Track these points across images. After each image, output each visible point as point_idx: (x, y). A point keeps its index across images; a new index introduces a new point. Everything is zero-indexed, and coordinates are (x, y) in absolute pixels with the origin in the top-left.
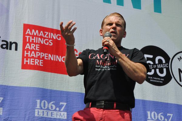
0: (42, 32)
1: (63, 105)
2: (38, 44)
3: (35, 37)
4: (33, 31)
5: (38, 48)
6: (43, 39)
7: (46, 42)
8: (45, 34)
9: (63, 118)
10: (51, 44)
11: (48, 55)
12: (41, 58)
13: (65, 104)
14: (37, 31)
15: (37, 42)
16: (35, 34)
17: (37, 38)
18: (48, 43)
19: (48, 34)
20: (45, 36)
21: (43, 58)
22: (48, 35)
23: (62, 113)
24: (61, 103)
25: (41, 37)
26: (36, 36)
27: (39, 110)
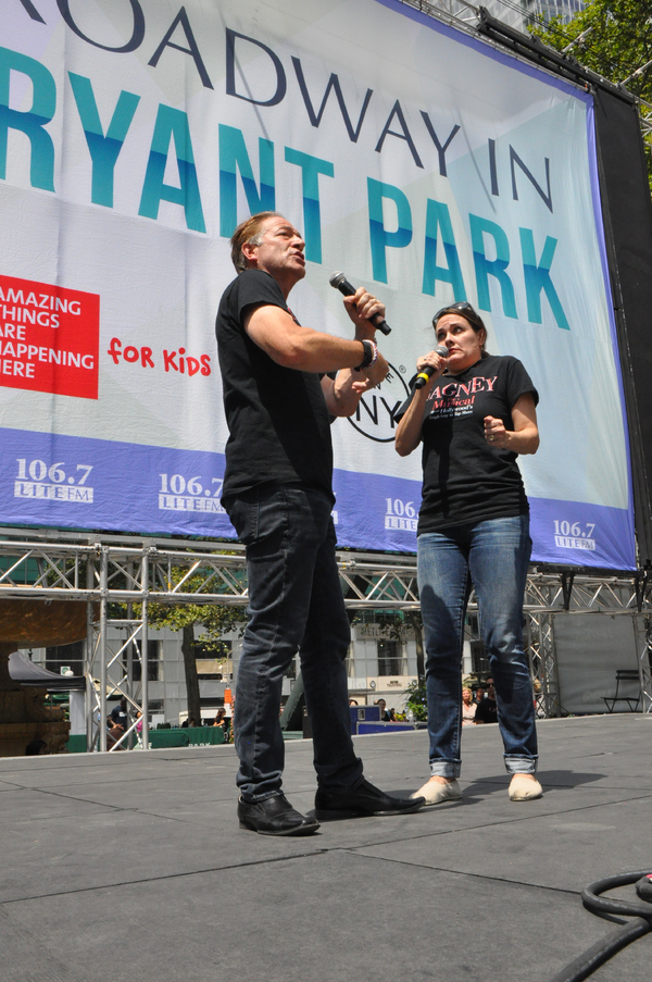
0: (32, 295)
1: (85, 471)
2: (21, 323)
3: (14, 308)
4: (11, 291)
5: (22, 335)
6: (34, 312)
7: (43, 319)
8: (39, 300)
9: (84, 501)
10: (55, 324)
11: (47, 352)
12: (30, 358)
13: (90, 468)
14: (20, 293)
15: (19, 320)
16: (15, 301)
17: (19, 309)
18: (48, 321)
19: (49, 300)
20: (41, 305)
21: (35, 358)
22: (48, 303)
23: (82, 490)
24: (79, 467)
25: (31, 307)
26: (18, 305)
27: (25, 483)
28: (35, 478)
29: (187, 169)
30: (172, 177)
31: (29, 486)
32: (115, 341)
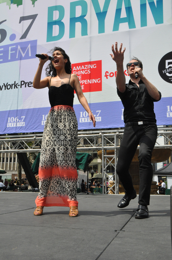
0: (83, 66)
1: (99, 112)
2: (80, 75)
3: (78, 71)
4: (77, 67)
5: (80, 78)
6: (83, 71)
7: (86, 72)
8: (85, 67)
9: (99, 121)
10: (89, 72)
11: (87, 81)
12: (83, 84)
13: (100, 111)
14: (80, 67)
15: (80, 74)
16: (78, 69)
17: (80, 71)
18: (87, 72)
19: (87, 66)
20: (85, 68)
21: (84, 83)
22: (87, 67)
23: (98, 118)
24: (97, 111)
25: (83, 70)
26: (80, 70)
27: (82, 118)
28: (85, 117)
29: (129, 9)
30: (124, 14)
31: (83, 119)
32: (107, 72)
